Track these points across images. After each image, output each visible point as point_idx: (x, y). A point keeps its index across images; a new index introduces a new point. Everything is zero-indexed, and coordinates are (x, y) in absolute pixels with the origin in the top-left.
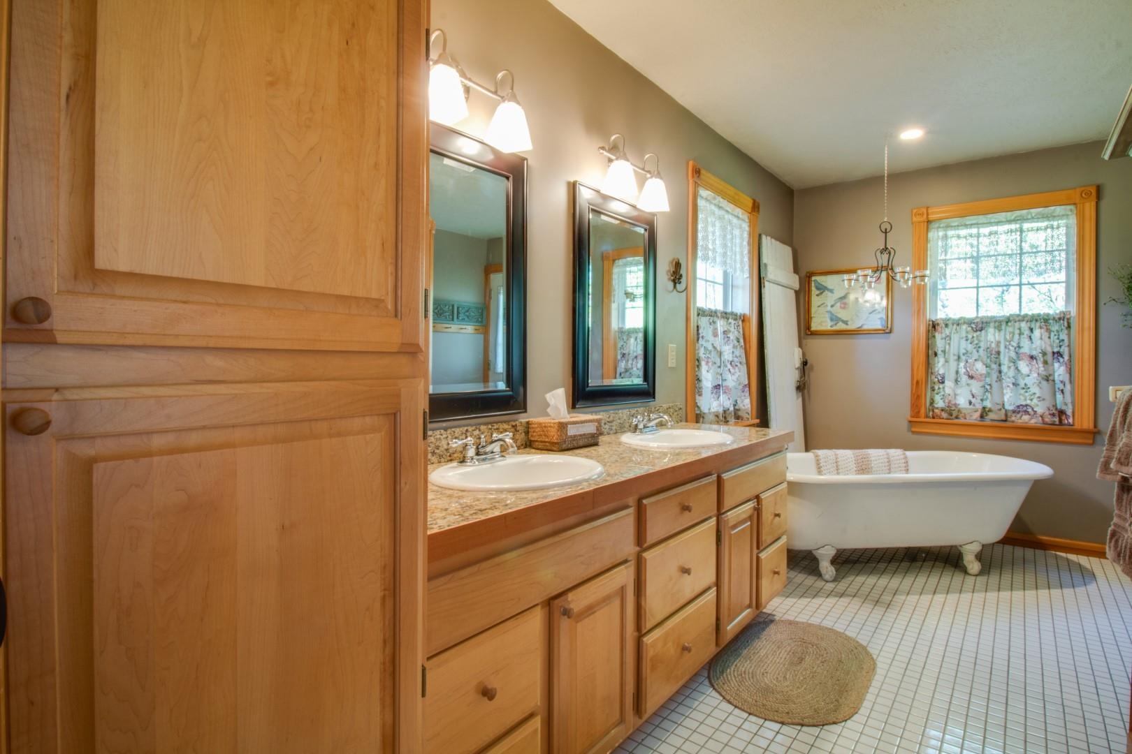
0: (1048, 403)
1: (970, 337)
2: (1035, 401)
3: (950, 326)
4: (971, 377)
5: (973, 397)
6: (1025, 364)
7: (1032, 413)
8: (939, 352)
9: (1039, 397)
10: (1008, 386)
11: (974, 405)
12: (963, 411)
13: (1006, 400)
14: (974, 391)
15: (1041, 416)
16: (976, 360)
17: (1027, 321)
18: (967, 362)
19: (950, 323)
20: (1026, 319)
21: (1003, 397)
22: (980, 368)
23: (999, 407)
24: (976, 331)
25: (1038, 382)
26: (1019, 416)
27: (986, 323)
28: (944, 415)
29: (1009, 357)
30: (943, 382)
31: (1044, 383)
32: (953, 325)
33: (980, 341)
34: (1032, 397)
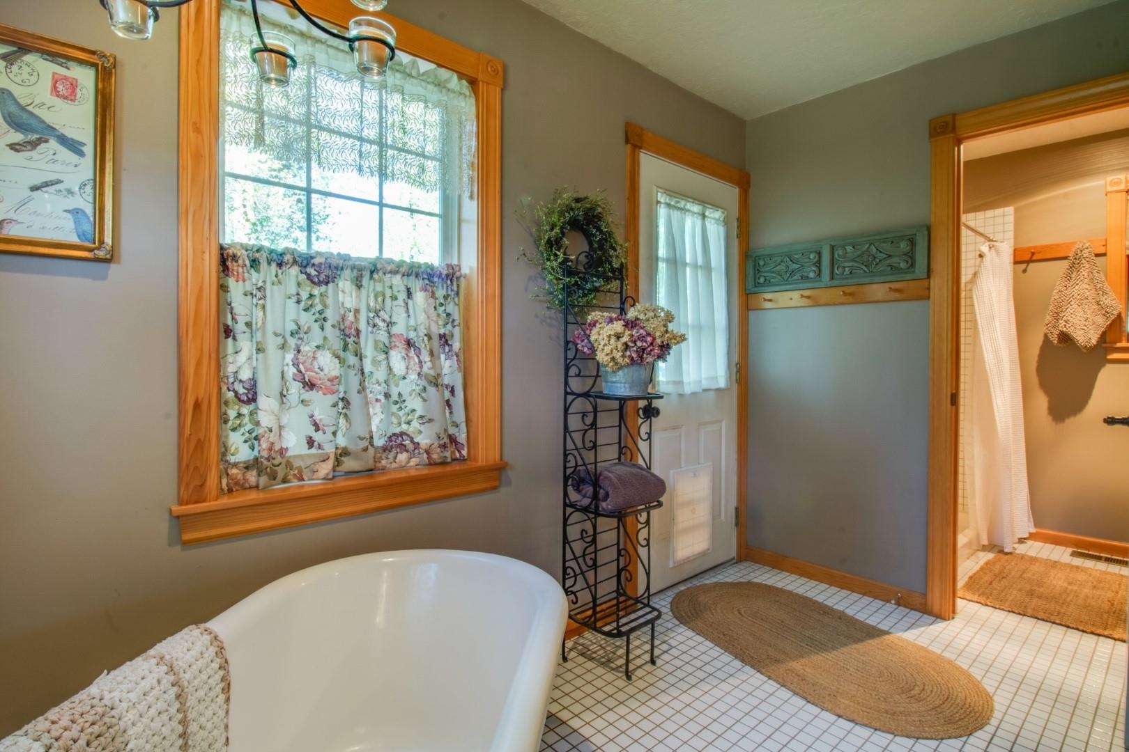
0: (436, 427)
1: (304, 295)
2: (415, 424)
3: (264, 265)
4: (310, 385)
5: (317, 428)
6: (399, 356)
7: (411, 447)
8: (240, 327)
9: (422, 417)
10: (377, 400)
11: (320, 447)
12: (296, 464)
13: (374, 429)
14: (318, 417)
15: (427, 452)
16: (318, 347)
17: (403, 275)
18: (299, 351)
19: (262, 257)
20: (402, 270)
21: (370, 424)
22: (327, 364)
23: (365, 443)
24: (319, 284)
25: (418, 389)
26: (391, 456)
27: (336, 268)
28: (252, 477)
29: (376, 342)
30: (253, 400)
31: (432, 390)
32: (269, 263)
33: (325, 306)
34: (410, 417)
